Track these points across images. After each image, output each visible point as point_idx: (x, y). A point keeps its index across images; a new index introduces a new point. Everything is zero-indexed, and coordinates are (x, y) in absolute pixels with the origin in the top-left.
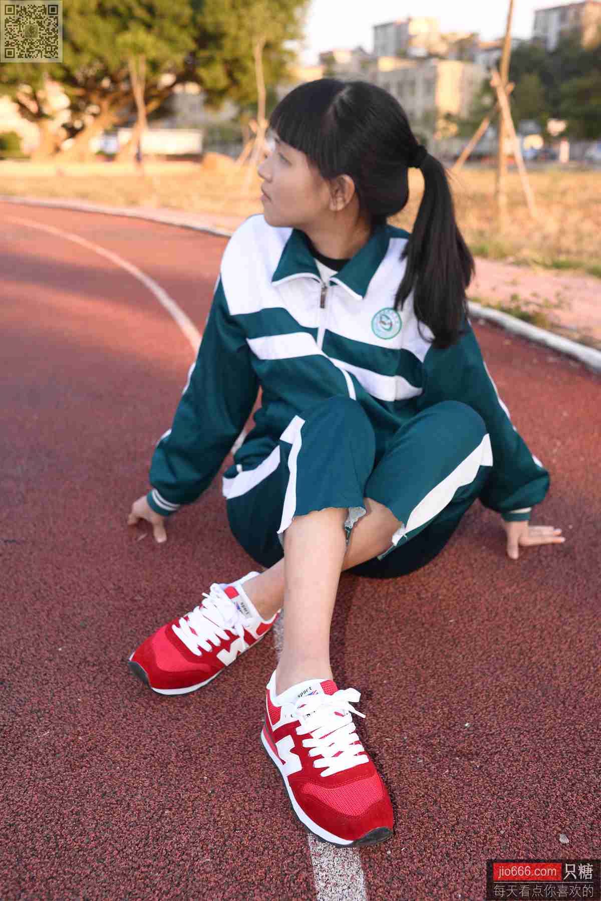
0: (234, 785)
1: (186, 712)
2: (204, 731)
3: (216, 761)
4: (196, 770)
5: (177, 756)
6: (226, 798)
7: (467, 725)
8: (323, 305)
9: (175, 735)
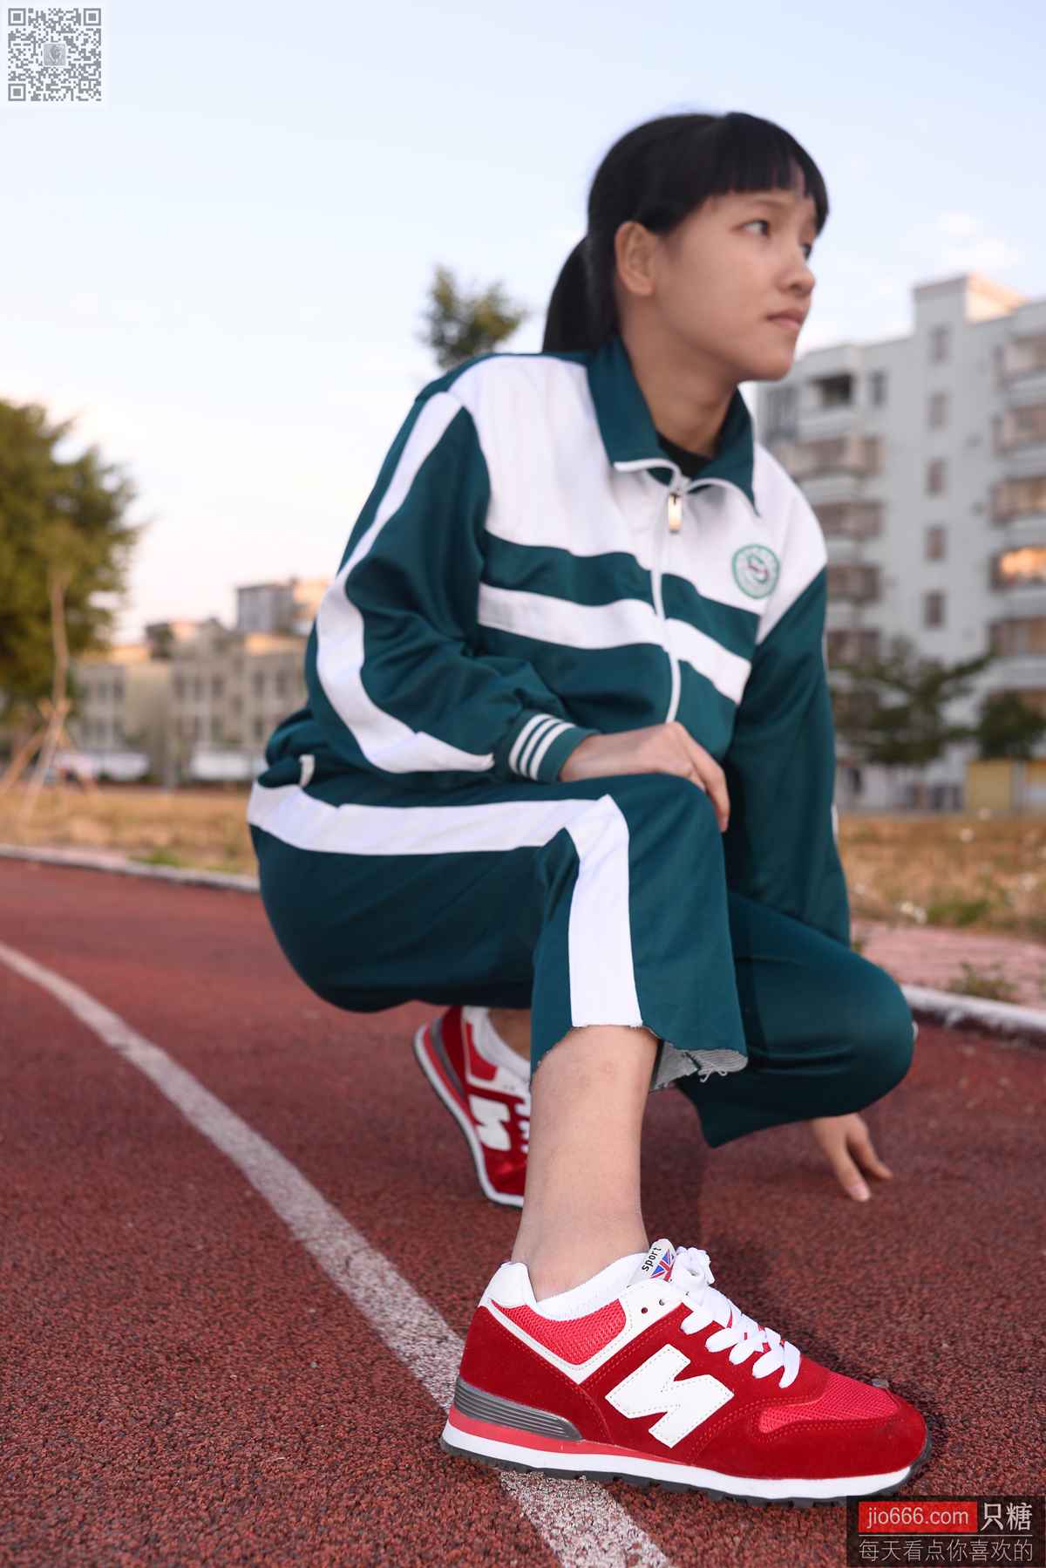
0: (293, 1380)
1: (165, 1312)
2: (207, 1330)
3: (245, 1359)
4: (212, 1370)
5: (168, 1358)
6: (283, 1393)
9: (153, 1337)
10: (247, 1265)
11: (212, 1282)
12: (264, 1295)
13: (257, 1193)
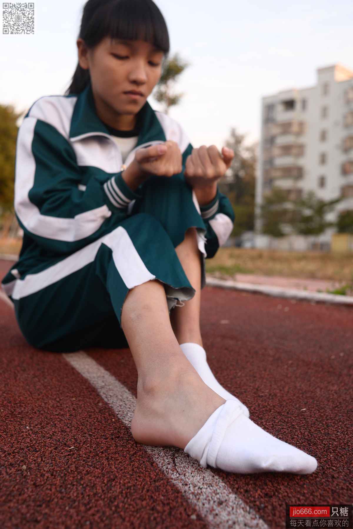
10: (106, 462)
11: (81, 478)
12: (121, 493)
13: (107, 404)
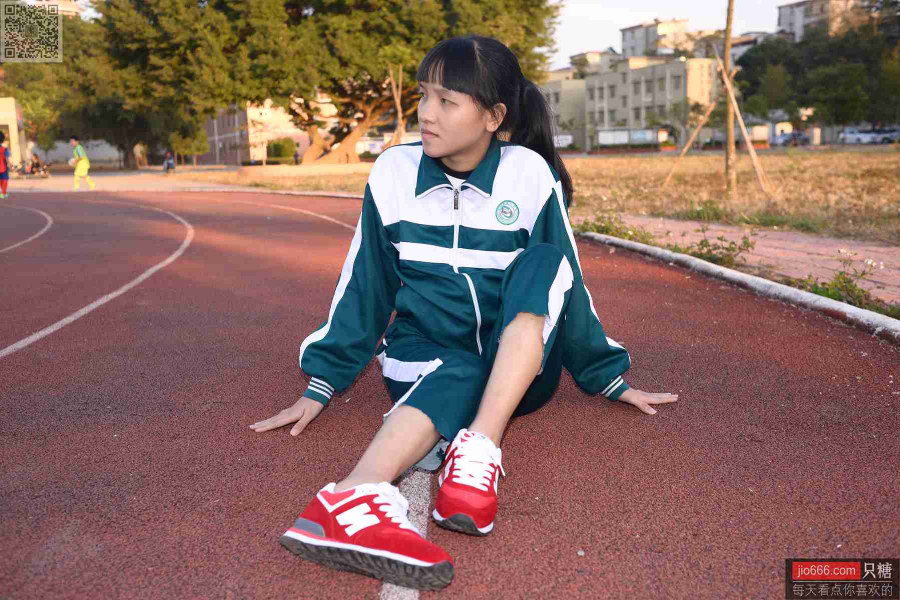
7: (537, 498)
8: (456, 207)
